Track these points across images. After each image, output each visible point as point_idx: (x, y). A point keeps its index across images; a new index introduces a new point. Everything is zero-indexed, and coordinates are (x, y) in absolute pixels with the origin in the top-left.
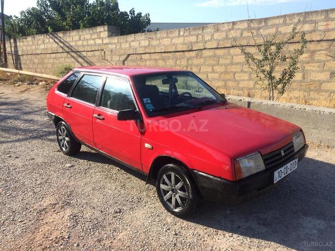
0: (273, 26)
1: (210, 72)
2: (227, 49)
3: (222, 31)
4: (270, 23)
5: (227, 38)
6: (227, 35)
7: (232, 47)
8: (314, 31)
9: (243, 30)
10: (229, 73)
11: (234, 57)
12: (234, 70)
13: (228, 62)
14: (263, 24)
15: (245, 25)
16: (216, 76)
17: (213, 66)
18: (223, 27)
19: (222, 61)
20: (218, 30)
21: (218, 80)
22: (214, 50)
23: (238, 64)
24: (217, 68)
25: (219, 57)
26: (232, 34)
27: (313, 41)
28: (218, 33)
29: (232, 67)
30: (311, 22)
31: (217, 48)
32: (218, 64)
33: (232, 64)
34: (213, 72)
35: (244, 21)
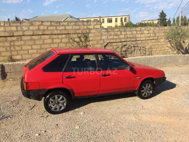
0: (63, 25)
1: (30, 49)
2: (39, 36)
3: (35, 25)
4: (61, 24)
5: (39, 29)
6: (39, 28)
7: (43, 34)
8: (79, 29)
9: (48, 26)
10: (43, 49)
11: (45, 40)
12: (45, 47)
13: (41, 43)
14: (58, 24)
15: (49, 24)
16: (35, 51)
17: (32, 45)
18: (36, 23)
19: (37, 42)
20: (32, 25)
21: (35, 53)
22: (31, 36)
23: (48, 43)
24: (34, 47)
25: (35, 40)
26: (42, 28)
27: (80, 33)
28: (33, 26)
29: (44, 45)
30: (78, 25)
31: (33, 35)
32: (35, 44)
33: (44, 44)
34: (32, 49)
35: (48, 21)
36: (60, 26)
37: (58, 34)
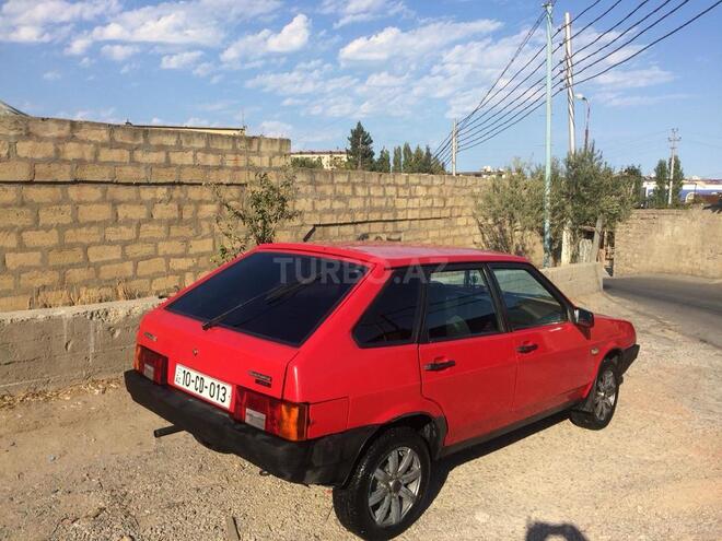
1: (13, 250)
2: (58, 189)
3: (40, 139)
4: (154, 141)
5: (57, 158)
6: (57, 151)
7: (75, 182)
8: (220, 168)
9: (99, 146)
10: (72, 247)
11: (81, 207)
12: (84, 240)
13: (66, 219)
14: (141, 141)
15: (104, 135)
16: (33, 258)
17: (22, 231)
18: (46, 130)
19: (46, 217)
20: (29, 135)
21: (36, 268)
22: (19, 187)
23: (93, 223)
24: (32, 238)
25: (36, 208)
26: (72, 151)
27: (222, 184)
28: (30, 143)
29: (78, 231)
30: (217, 152)
31: (30, 183)
32: (36, 226)
33: (76, 224)
34: (22, 247)
35: (99, 125)
36: (147, 148)
37: (138, 184)
